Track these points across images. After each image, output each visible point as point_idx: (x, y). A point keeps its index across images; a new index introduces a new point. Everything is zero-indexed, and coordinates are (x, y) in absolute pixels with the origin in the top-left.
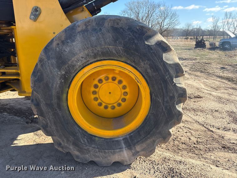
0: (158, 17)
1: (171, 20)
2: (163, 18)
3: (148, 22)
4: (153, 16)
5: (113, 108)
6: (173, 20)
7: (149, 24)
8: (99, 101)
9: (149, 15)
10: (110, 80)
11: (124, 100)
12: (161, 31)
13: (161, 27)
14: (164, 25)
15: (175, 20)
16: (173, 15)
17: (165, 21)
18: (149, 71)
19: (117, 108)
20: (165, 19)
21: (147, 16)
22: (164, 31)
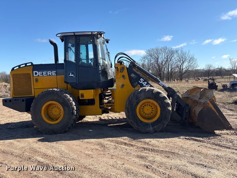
0: (176, 61)
1: (189, 64)
2: (182, 61)
3: (167, 65)
4: (172, 60)
5: (148, 115)
6: (191, 63)
7: (168, 67)
8: (144, 112)
9: (169, 60)
10: (148, 105)
11: (152, 113)
12: (181, 73)
13: (180, 69)
14: (183, 68)
15: (193, 63)
16: (191, 59)
17: (184, 64)
18: (160, 103)
19: (149, 115)
20: (183, 62)
21: (166, 61)
22: (184, 74)
